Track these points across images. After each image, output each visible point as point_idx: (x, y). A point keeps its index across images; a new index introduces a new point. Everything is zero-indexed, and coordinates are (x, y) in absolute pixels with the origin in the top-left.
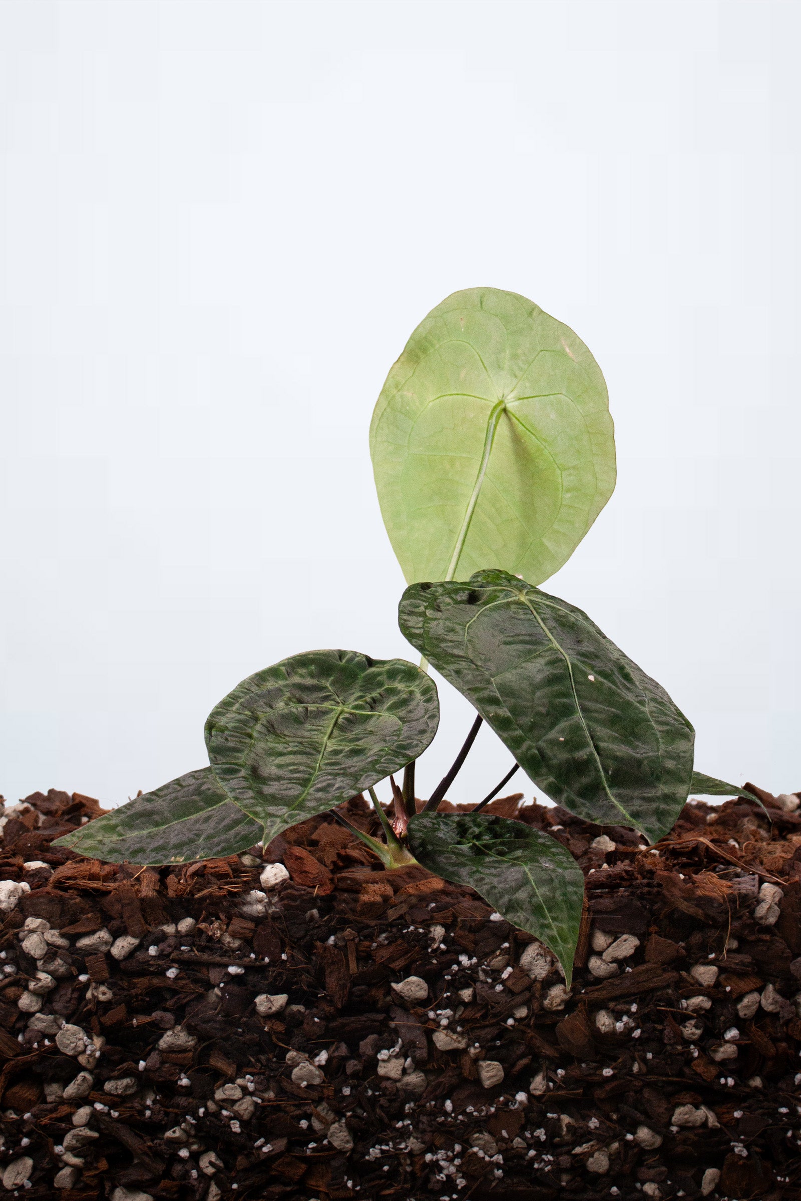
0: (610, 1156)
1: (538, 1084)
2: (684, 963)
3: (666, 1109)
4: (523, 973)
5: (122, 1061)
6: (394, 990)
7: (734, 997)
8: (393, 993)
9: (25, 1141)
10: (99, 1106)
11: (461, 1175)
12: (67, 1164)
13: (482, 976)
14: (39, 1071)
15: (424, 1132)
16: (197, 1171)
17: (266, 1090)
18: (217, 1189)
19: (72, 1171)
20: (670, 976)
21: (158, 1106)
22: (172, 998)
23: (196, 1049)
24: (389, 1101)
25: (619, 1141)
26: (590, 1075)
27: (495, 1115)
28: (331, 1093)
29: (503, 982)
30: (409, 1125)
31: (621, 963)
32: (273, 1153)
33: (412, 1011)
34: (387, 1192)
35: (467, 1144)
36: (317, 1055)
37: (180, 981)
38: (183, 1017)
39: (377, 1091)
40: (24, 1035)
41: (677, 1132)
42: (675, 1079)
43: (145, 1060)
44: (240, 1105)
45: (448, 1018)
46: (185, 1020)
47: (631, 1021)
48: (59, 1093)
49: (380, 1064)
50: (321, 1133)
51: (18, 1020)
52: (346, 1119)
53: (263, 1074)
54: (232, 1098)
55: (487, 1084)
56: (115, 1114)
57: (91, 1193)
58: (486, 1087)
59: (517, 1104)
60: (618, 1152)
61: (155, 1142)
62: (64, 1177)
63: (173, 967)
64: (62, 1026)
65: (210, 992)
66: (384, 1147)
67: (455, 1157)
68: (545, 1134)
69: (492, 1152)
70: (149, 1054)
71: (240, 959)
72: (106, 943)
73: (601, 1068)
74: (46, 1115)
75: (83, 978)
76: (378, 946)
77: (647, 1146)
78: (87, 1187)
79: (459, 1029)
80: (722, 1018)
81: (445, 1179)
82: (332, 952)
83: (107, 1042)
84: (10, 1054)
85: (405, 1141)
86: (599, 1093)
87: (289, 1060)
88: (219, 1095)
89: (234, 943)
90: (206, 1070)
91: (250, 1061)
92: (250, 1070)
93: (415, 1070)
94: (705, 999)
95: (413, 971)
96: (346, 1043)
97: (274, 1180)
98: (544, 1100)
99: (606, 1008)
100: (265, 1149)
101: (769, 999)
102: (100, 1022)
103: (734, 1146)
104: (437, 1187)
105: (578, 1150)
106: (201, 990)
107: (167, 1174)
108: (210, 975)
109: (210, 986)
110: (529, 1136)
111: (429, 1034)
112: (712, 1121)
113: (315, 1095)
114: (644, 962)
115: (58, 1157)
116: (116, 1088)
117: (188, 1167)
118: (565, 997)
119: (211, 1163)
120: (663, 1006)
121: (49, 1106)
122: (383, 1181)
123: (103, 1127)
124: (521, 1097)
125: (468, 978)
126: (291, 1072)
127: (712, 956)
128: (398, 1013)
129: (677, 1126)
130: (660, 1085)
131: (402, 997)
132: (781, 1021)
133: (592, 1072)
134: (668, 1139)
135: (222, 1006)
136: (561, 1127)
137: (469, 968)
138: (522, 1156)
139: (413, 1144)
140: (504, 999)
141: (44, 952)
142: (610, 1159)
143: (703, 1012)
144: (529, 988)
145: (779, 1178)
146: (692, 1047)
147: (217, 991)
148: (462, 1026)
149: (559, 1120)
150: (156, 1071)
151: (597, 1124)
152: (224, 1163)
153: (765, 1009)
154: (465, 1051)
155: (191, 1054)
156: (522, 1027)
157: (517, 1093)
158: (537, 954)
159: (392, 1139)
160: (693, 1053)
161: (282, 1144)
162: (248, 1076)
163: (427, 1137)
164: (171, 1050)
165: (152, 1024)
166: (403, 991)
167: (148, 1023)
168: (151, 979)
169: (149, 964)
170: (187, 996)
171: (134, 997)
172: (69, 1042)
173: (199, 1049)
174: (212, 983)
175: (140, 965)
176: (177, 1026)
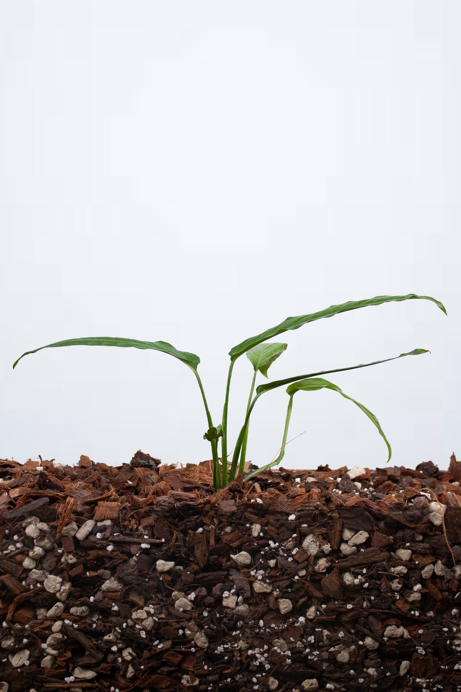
0: (350, 653)
1: (311, 612)
2: (392, 548)
3: (381, 628)
4: (304, 551)
5: (81, 596)
6: (232, 559)
7: (420, 567)
8: (231, 561)
9: (25, 641)
10: (67, 622)
11: (267, 662)
12: (48, 654)
13: (281, 553)
14: (34, 601)
15: (247, 638)
16: (121, 658)
17: (161, 613)
18: (132, 669)
19: (51, 658)
20: (385, 554)
21: (100, 622)
22: (110, 561)
23: (122, 591)
24: (229, 620)
25: (355, 645)
26: (339, 607)
27: (287, 629)
28: (197, 615)
29: (292, 556)
30: (239, 634)
31: (358, 546)
32: (164, 649)
33: (241, 571)
34: (226, 672)
35: (271, 645)
36: (190, 594)
37: (114, 553)
38: (116, 572)
39: (222, 615)
40: (26, 581)
41: (387, 641)
42: (387, 611)
43: (94, 596)
44: (146, 622)
45: (262, 575)
46: (116, 574)
47: (363, 578)
48: (45, 614)
49: (224, 599)
50: (190, 638)
51: (22, 573)
52: (205, 630)
53: (159, 604)
54: (141, 618)
55: (283, 612)
56: (76, 626)
57: (62, 670)
58: (282, 613)
59: (299, 622)
60: (354, 651)
61: (98, 642)
62: (46, 662)
63: (110, 545)
64: (48, 577)
65: (131, 559)
66: (226, 646)
67: (265, 652)
68: (314, 639)
69: (285, 649)
70: (96, 592)
72: (74, 530)
73: (346, 604)
74: (38, 626)
75: (60, 551)
76: (224, 534)
77: (370, 648)
78: (59, 667)
79: (268, 581)
80: (413, 579)
81: (258, 664)
82: (200, 536)
83: (73, 586)
84: (18, 592)
85: (237, 643)
86: (345, 618)
87: (173, 596)
88: (134, 616)
89: (144, 532)
90: (127, 602)
91: (152, 597)
92: (152, 602)
93: (243, 603)
94: (404, 567)
95: (243, 548)
96: (206, 588)
97: (164, 664)
98: (314, 621)
99: (349, 571)
100: (159, 647)
101: (439, 568)
102: (68, 574)
103: (418, 649)
104: (255, 669)
105: (332, 649)
106: (126, 557)
107: (104, 660)
108: (131, 549)
109: (131, 555)
110: (305, 641)
111: (251, 583)
112: (406, 634)
113: (187, 616)
114: (370, 546)
115: (44, 650)
116: (77, 612)
117: (116, 656)
118: (327, 565)
119: (129, 653)
120: (381, 571)
121: (39, 621)
122: (224, 665)
123: (69, 633)
124: (302, 619)
125: (274, 554)
126: (174, 603)
127: (408, 544)
128: (233, 572)
129: (388, 637)
130: (378, 614)
131: (236, 563)
132: (445, 580)
133: (341, 606)
134: (382, 644)
135: (138, 566)
136: (323, 636)
137: (274, 548)
138: (301, 652)
139: (241, 644)
140: (293, 565)
141: (38, 535)
142: (350, 655)
143: (402, 575)
144: (307, 560)
145: (442, 667)
146: (396, 593)
147: (134, 558)
148: (270, 580)
149: (322, 632)
150: (100, 602)
151: (343, 635)
152: (136, 654)
153: (437, 574)
154: (271, 593)
155: (120, 593)
156: (303, 581)
157: (299, 617)
158: (312, 541)
159: (230, 641)
160: (396, 597)
161: (168, 644)
162: (151, 606)
163: (250, 641)
164: (109, 591)
165: (98, 576)
166: (237, 559)
167: (96, 576)
168: (98, 551)
169: (96, 543)
170: (118, 561)
171: (88, 561)
172: (51, 585)
173: (124, 590)
174: (132, 553)
175: (91, 543)
176: (112, 578)
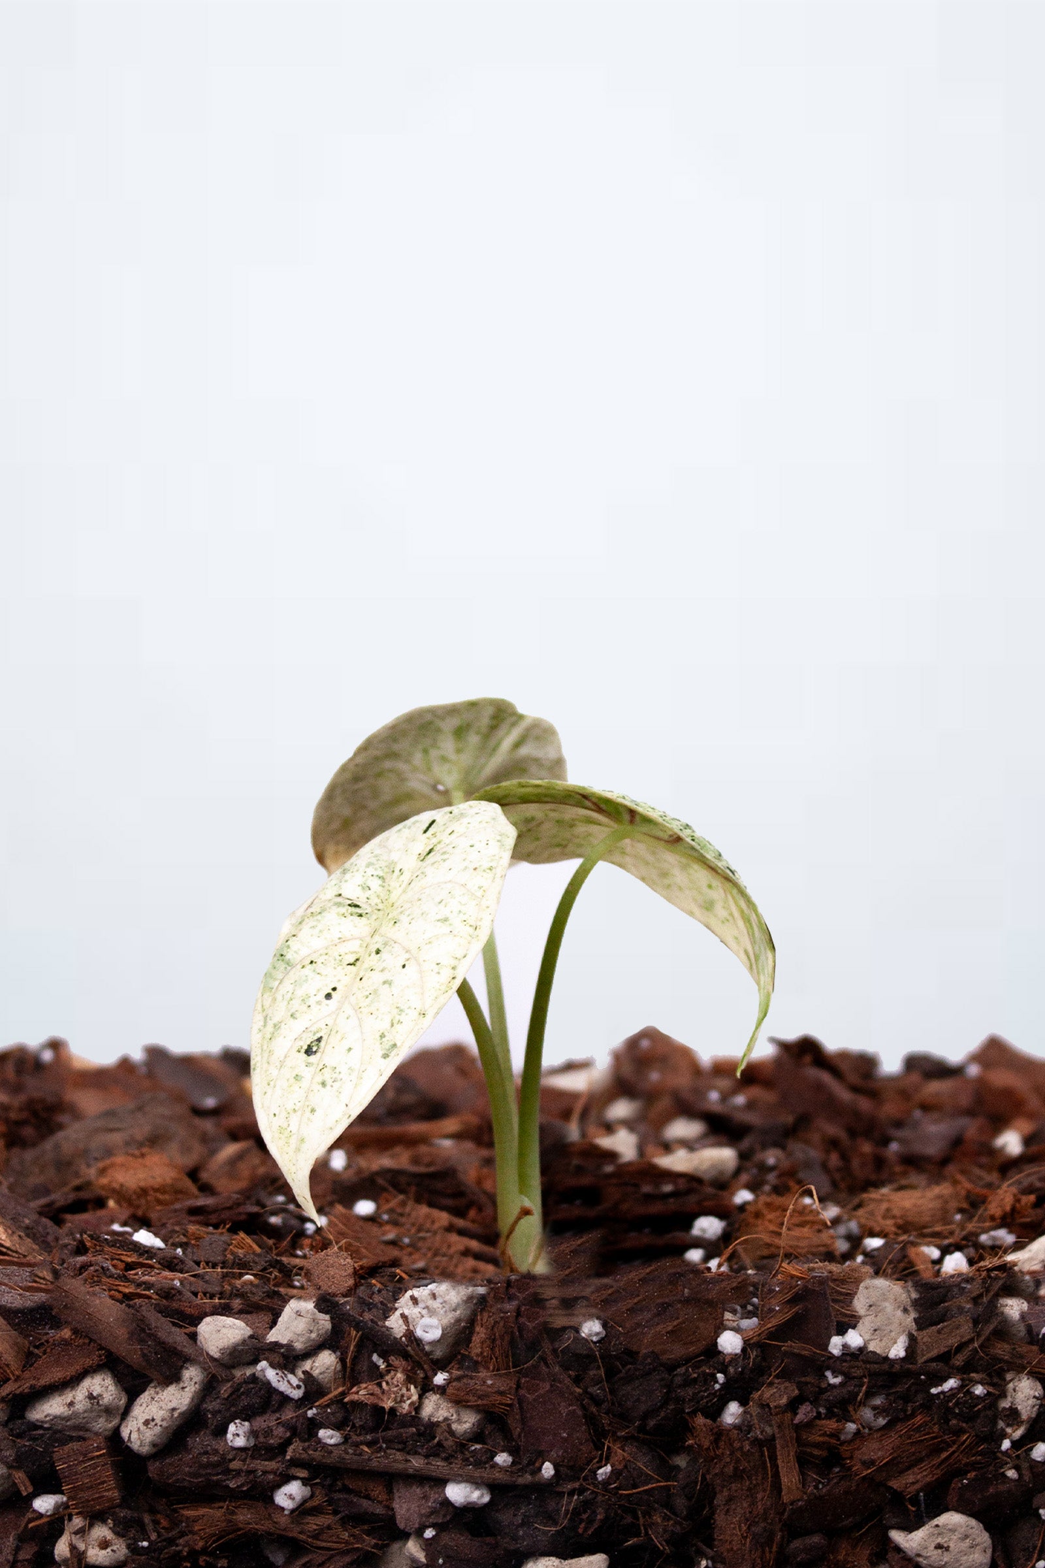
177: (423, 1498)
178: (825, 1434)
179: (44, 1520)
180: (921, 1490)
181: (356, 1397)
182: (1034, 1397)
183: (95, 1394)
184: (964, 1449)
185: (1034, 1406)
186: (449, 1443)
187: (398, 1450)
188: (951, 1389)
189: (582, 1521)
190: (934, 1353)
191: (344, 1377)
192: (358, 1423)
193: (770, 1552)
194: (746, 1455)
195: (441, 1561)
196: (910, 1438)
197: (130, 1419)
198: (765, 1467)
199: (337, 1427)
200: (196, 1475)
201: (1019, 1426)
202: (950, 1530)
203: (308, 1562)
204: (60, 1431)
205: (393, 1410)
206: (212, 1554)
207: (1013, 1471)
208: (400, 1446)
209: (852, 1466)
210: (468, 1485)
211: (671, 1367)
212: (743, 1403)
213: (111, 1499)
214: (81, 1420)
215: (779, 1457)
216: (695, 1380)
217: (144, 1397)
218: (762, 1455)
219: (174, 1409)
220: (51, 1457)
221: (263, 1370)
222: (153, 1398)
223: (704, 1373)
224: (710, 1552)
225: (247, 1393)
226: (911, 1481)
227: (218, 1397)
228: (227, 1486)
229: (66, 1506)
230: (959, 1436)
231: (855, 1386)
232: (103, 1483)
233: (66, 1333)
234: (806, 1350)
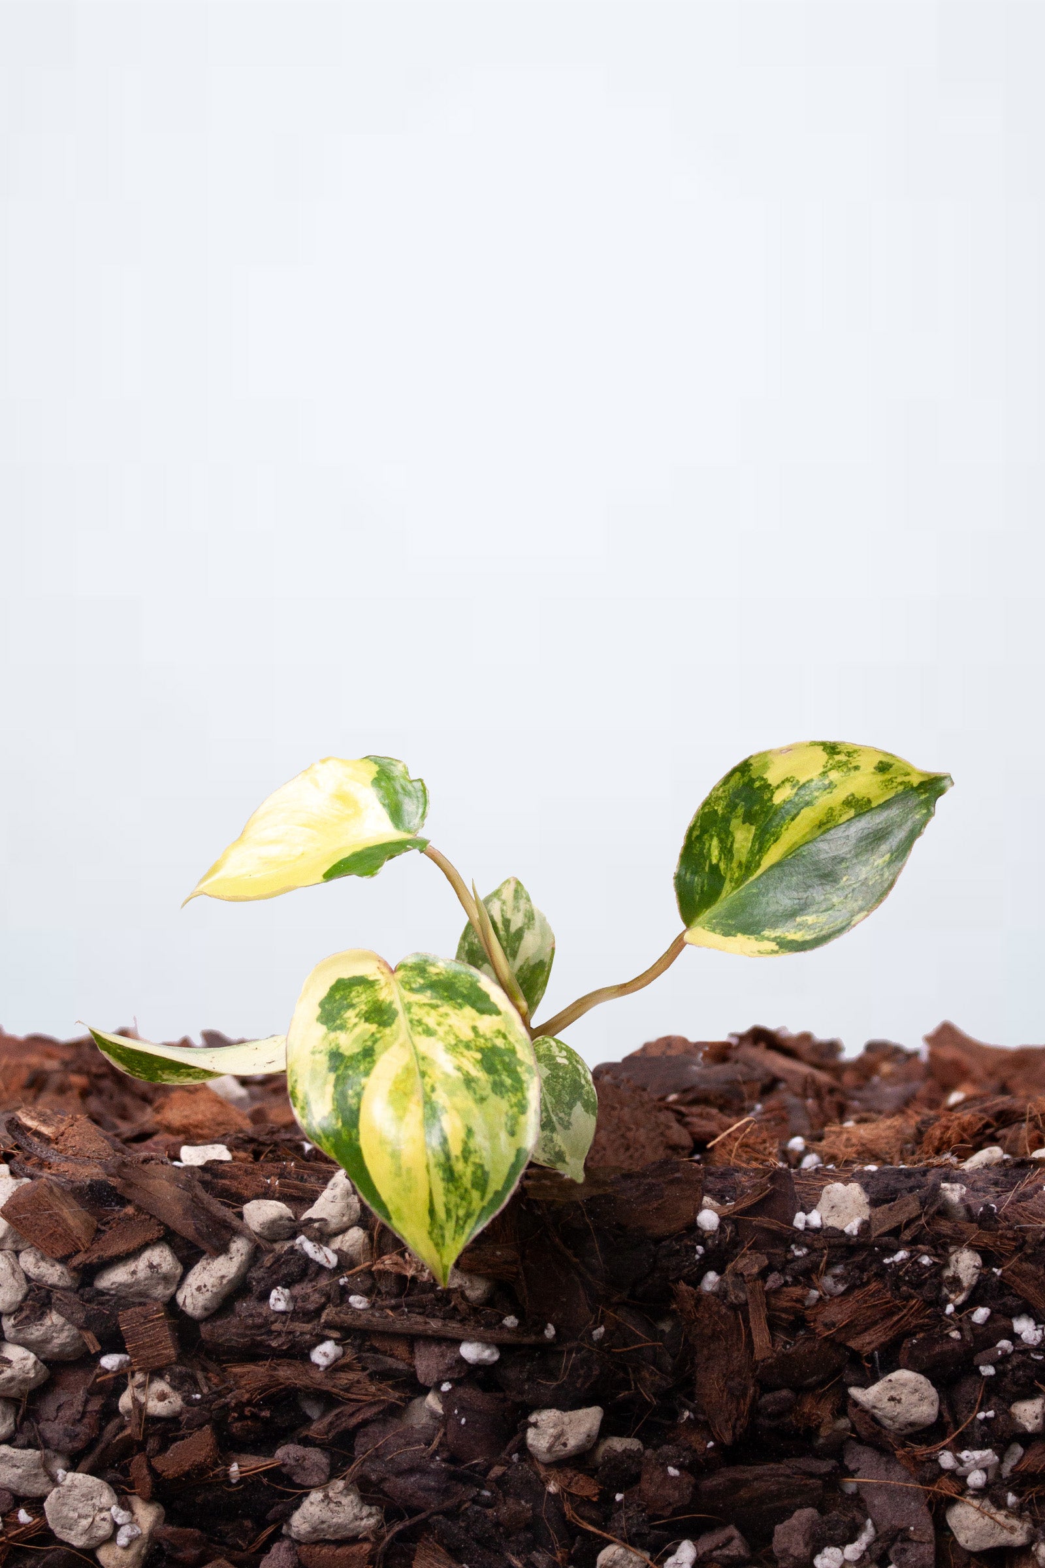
6: (856, 1404)
8: (851, 1410)
22: (323, 1415)
23: (380, 1536)
33: (900, 1453)
36: (671, 1553)
37: (343, 1375)
38: (352, 1460)
45: (985, 1470)
46: (354, 1467)
63: (329, 1338)
64: (60, 1478)
65: (417, 1401)
70: (267, 1547)
71: (488, 1326)
72: (166, 1279)
75: (110, 1362)
76: (820, 1299)
79: (1011, 1498)
82: (715, 1309)
83: (171, 1515)
89: (472, 1288)
95: (903, 1357)
96: (738, 1527)
102: (151, 1469)
106: (393, 1396)
108: (417, 1363)
111: (939, 1507)
125: (1034, 1373)
128: (862, 1460)
131: (874, 1419)
135: (445, 1434)
137: (1038, 1348)
141: (20, 1298)
147: (432, 1401)
148: (1018, 1494)
155: (367, 1547)
164: (318, 1539)
165: (275, 1474)
166: (879, 1405)
167: (266, 1473)
168: (275, 1369)
169: (270, 1332)
170: (358, 1410)
171: (234, 1409)
172: (76, 1515)
173: (387, 1539)
174: (422, 1380)
175: (248, 1332)
176: (334, 1481)
177: (441, 1356)
178: (792, 1300)
179: (110, 1376)
180: (876, 1349)
181: (381, 1267)
182: (974, 1266)
183: (155, 1264)
184: (913, 1313)
185: (973, 1275)
186: (463, 1307)
187: (419, 1314)
188: (902, 1260)
189: (579, 1376)
190: (886, 1228)
191: (372, 1248)
192: (383, 1289)
193: (744, 1404)
194: (721, 1317)
195: (456, 1412)
196: (865, 1302)
197: (185, 1286)
198: (739, 1330)
199: (366, 1293)
200: (244, 1336)
201: (961, 1293)
202: (902, 1384)
203: (340, 1413)
204: (124, 1298)
205: (414, 1278)
206: (256, 1405)
207: (957, 1332)
208: (421, 1310)
209: (816, 1328)
210: (480, 1344)
211: (658, 1241)
212: (720, 1272)
213: (168, 1357)
214: (142, 1287)
215: (751, 1320)
216: (678, 1251)
217: (198, 1268)
218: (737, 1318)
219: (223, 1277)
220: (116, 1320)
221: (301, 1244)
222: (205, 1268)
223: (686, 1246)
224: (692, 1405)
225: (287, 1262)
226: (868, 1341)
227: (262, 1267)
228: (269, 1346)
229: (130, 1364)
230: (908, 1302)
231: (818, 1256)
232: (160, 1342)
233: (130, 1210)
234: (774, 1225)
